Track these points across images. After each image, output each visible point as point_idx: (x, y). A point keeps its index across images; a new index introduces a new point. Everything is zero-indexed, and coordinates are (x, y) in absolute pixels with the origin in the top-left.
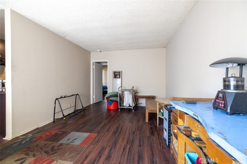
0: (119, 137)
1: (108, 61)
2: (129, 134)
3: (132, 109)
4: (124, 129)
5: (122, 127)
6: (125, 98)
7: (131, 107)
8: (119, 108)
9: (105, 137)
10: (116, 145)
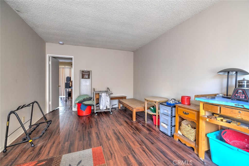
0: (127, 141)
1: (73, 57)
2: (133, 136)
3: (110, 111)
4: (123, 133)
5: (118, 131)
6: (102, 100)
7: (109, 109)
8: (95, 112)
9: (114, 146)
10: (133, 150)
